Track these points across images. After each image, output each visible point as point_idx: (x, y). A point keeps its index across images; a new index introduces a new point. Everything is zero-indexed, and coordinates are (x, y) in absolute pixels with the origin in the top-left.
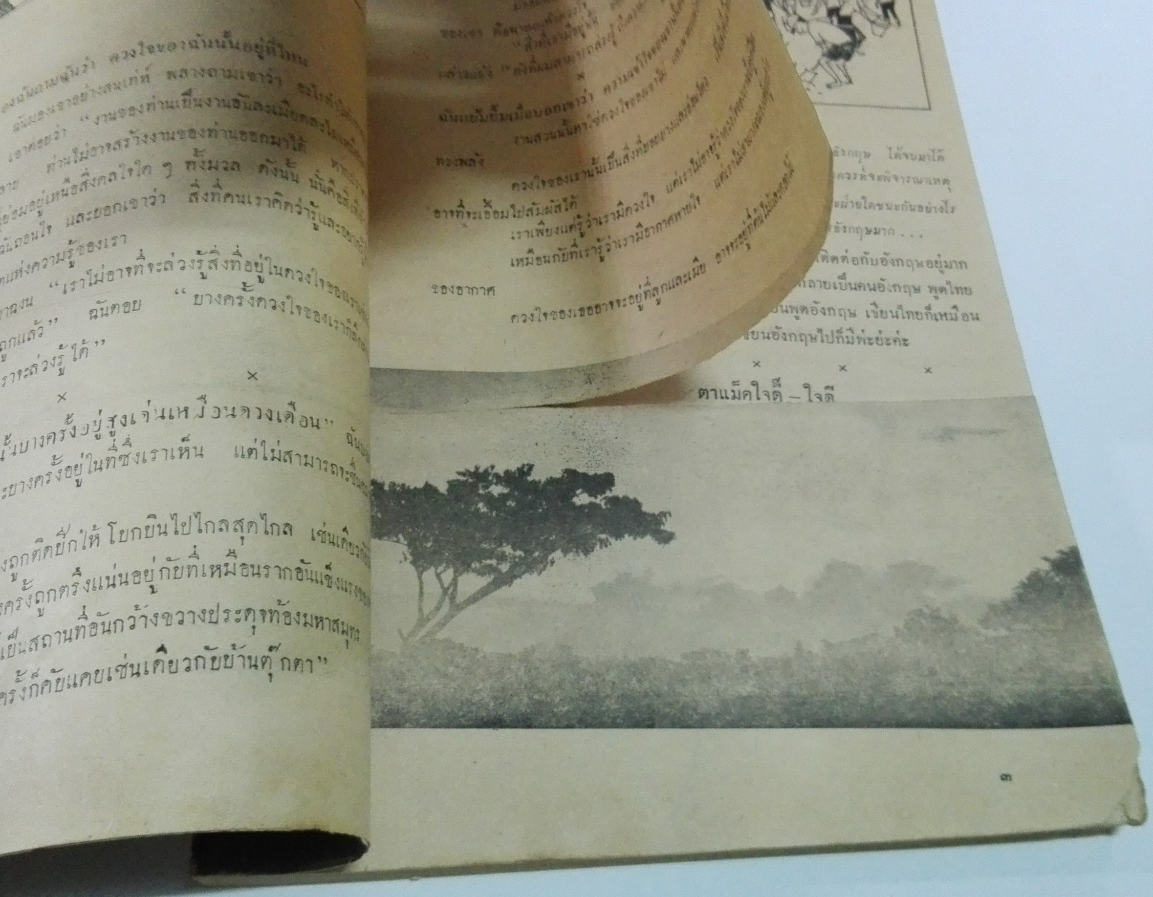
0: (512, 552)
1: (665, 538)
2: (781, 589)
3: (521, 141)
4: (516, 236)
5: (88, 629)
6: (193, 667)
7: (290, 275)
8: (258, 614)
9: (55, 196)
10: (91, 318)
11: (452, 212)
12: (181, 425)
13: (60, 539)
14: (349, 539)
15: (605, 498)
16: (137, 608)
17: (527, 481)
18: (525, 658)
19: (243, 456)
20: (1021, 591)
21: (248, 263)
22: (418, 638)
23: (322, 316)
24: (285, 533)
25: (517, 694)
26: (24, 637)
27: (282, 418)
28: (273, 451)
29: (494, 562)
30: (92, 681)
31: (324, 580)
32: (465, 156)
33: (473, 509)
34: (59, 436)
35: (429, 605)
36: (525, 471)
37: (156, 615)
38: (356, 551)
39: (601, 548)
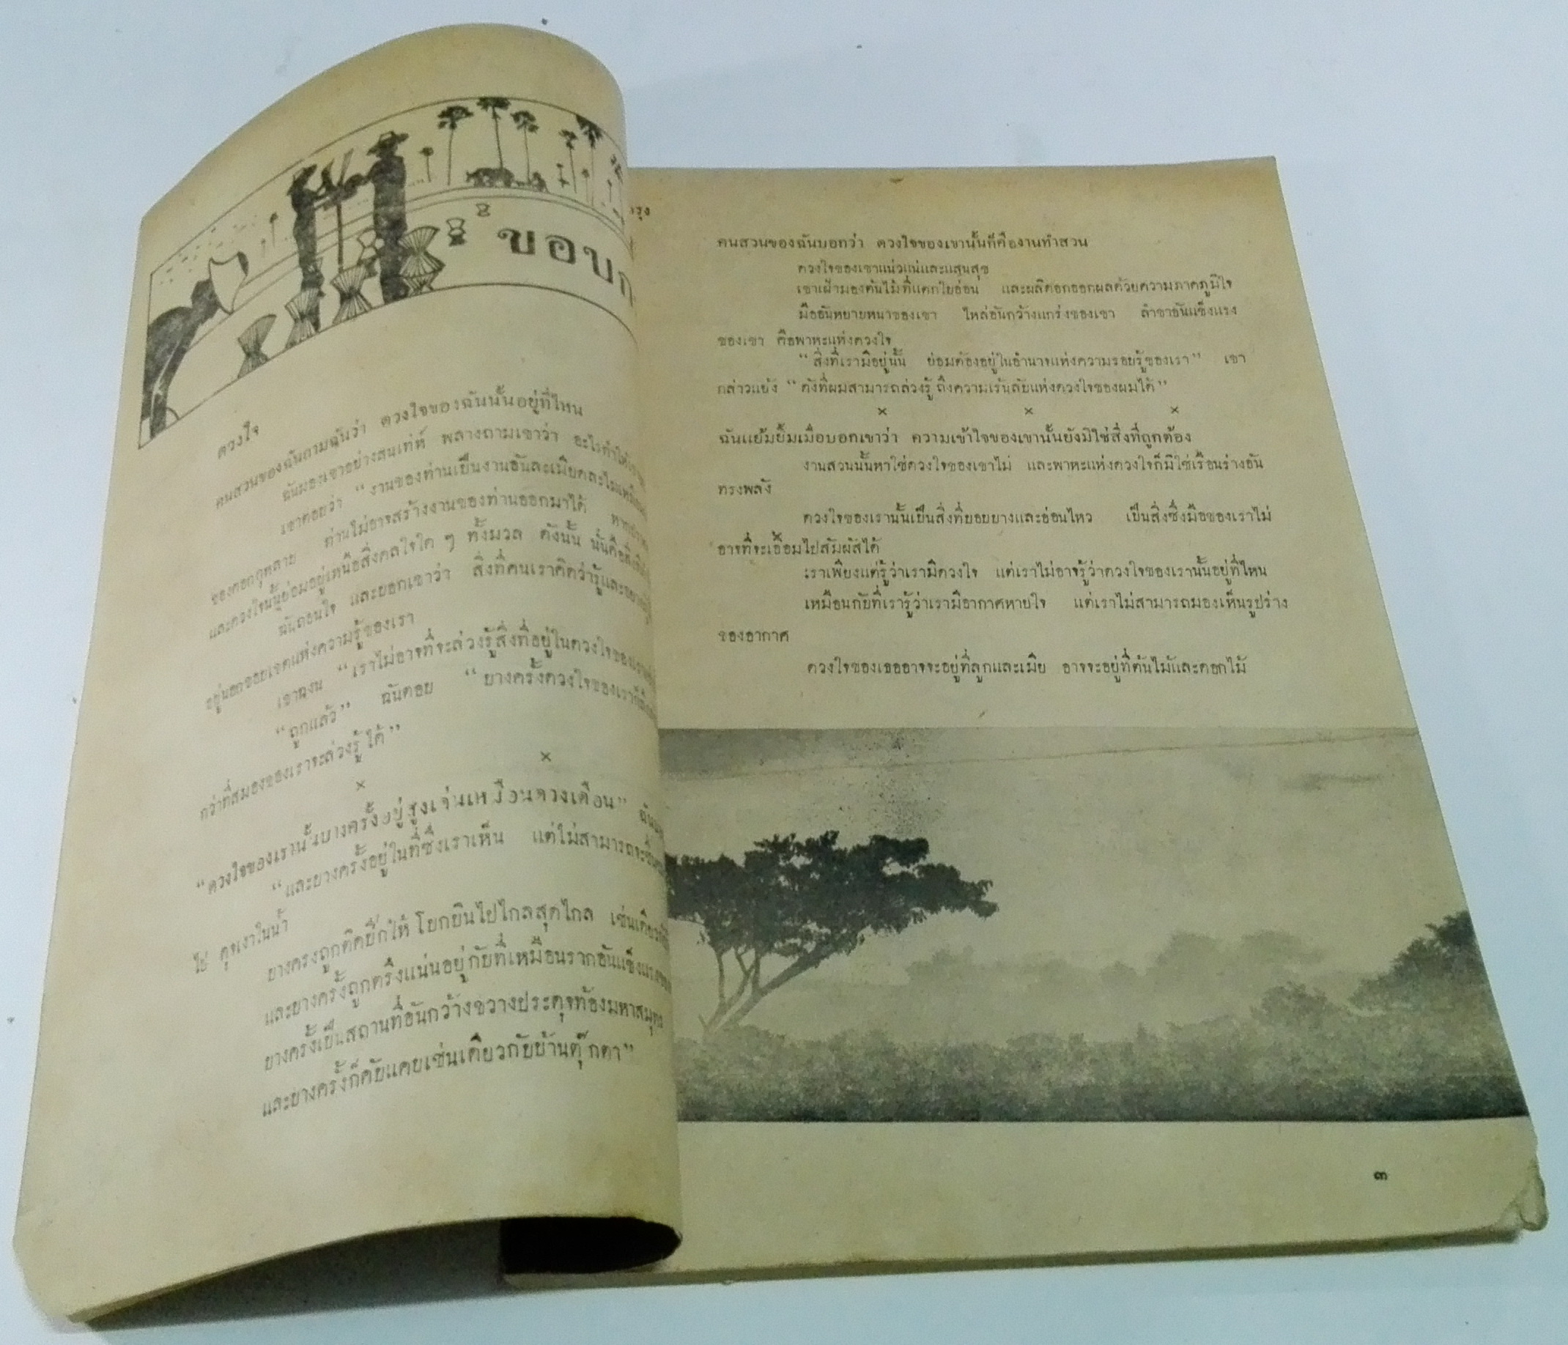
0: (817, 929)
1: (987, 910)
2: (1119, 966)
3: (812, 468)
4: (810, 574)
5: (403, 1019)
6: (506, 1054)
7: (576, 646)
8: (565, 1002)
9: (336, 572)
10: (384, 703)
11: (737, 547)
12: (481, 812)
13: (369, 929)
14: (647, 922)
15: (918, 867)
16: (449, 997)
17: (831, 849)
18: (836, 1046)
19: (541, 841)
20: (1401, 963)
21: (535, 638)
22: (721, 1024)
23: (609, 686)
24: (586, 918)
25: (828, 1086)
26: (341, 1028)
27: (576, 798)
28: (570, 834)
29: (798, 941)
30: (411, 1072)
31: (626, 966)
32: (751, 484)
33: (773, 883)
34: (360, 825)
35: (729, 991)
36: (829, 839)
37: (468, 1004)
38: (655, 935)
39: (915, 922)
